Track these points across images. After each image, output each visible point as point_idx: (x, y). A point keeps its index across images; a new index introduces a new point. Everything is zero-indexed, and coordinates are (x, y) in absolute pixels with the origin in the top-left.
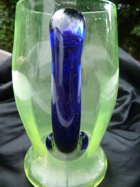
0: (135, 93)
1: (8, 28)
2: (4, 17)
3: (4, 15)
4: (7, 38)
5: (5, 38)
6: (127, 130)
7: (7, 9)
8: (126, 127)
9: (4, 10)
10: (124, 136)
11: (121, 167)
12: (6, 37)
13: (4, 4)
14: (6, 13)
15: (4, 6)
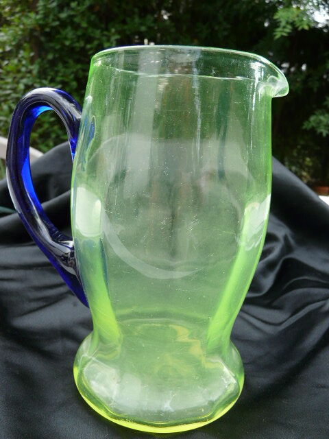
0: (292, 241)
2: (28, 75)
3: (30, 72)
6: (269, 306)
7: (39, 60)
8: (267, 302)
9: (32, 61)
10: (260, 317)
13: (32, 50)
14: (35, 68)
15: (32, 54)
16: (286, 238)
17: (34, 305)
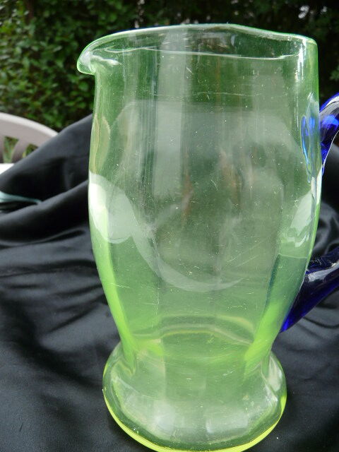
0: (338, 225)
1: (36, 63)
2: (25, 37)
3: (26, 33)
4: (32, 88)
5: (28, 88)
7: (34, 19)
9: (27, 20)
11: (306, 380)
12: (30, 85)
13: (26, 8)
14: (31, 28)
15: (27, 13)
16: (332, 222)
17: (63, 317)
